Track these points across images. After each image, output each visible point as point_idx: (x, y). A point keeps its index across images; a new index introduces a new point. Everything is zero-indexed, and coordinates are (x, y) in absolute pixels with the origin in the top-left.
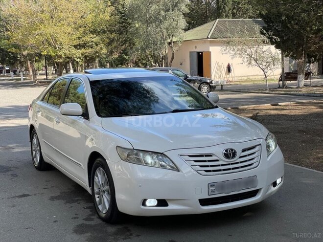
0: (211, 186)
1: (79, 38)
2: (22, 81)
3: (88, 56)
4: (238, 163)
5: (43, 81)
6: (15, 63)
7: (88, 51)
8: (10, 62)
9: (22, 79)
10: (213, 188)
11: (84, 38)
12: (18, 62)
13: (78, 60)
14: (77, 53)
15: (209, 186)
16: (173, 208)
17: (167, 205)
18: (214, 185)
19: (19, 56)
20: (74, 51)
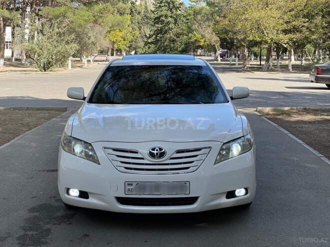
0: (128, 185)
1: (287, 23)
2: (237, 66)
3: (297, 42)
4: (168, 164)
5: (256, 66)
6: (231, 48)
7: (297, 36)
8: (227, 46)
9: (237, 64)
10: (130, 187)
11: (294, 23)
12: (235, 47)
13: (285, 46)
14: (284, 39)
15: (126, 185)
16: (93, 202)
17: (87, 197)
18: (132, 185)
19: (235, 41)
20: (281, 36)
